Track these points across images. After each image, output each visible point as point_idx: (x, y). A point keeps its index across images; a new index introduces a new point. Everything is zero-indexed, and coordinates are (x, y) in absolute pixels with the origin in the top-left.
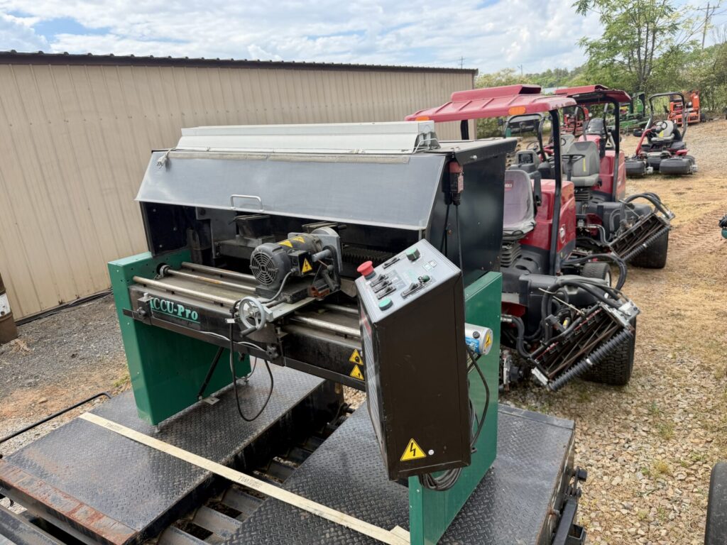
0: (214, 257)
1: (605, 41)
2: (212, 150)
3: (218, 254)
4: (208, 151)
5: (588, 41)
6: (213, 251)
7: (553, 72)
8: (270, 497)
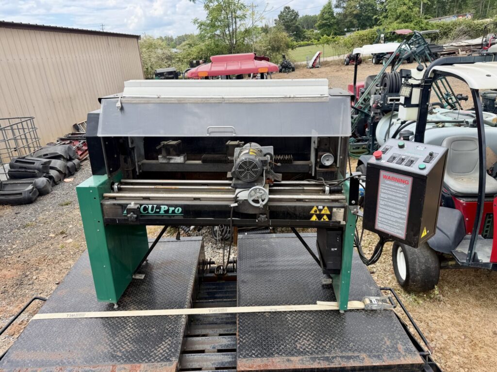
0: (138, 174)
1: (209, 22)
2: (162, 97)
4: (159, 98)
5: (199, 21)
6: (137, 170)
7: (164, 38)
8: (239, 313)
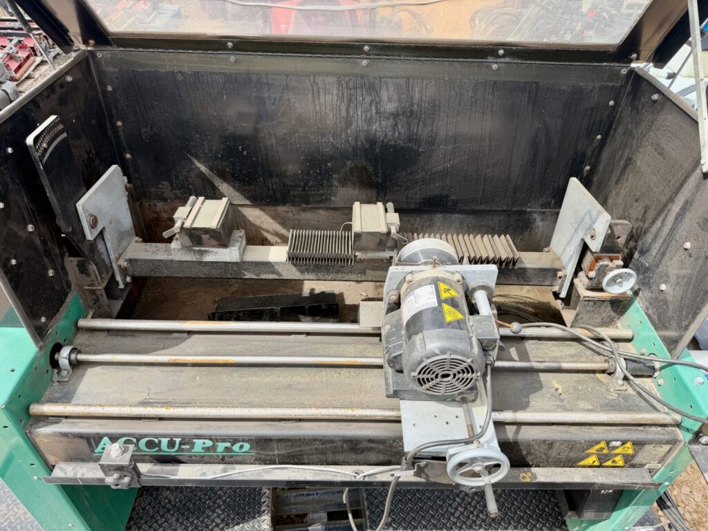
3: (128, 279)
